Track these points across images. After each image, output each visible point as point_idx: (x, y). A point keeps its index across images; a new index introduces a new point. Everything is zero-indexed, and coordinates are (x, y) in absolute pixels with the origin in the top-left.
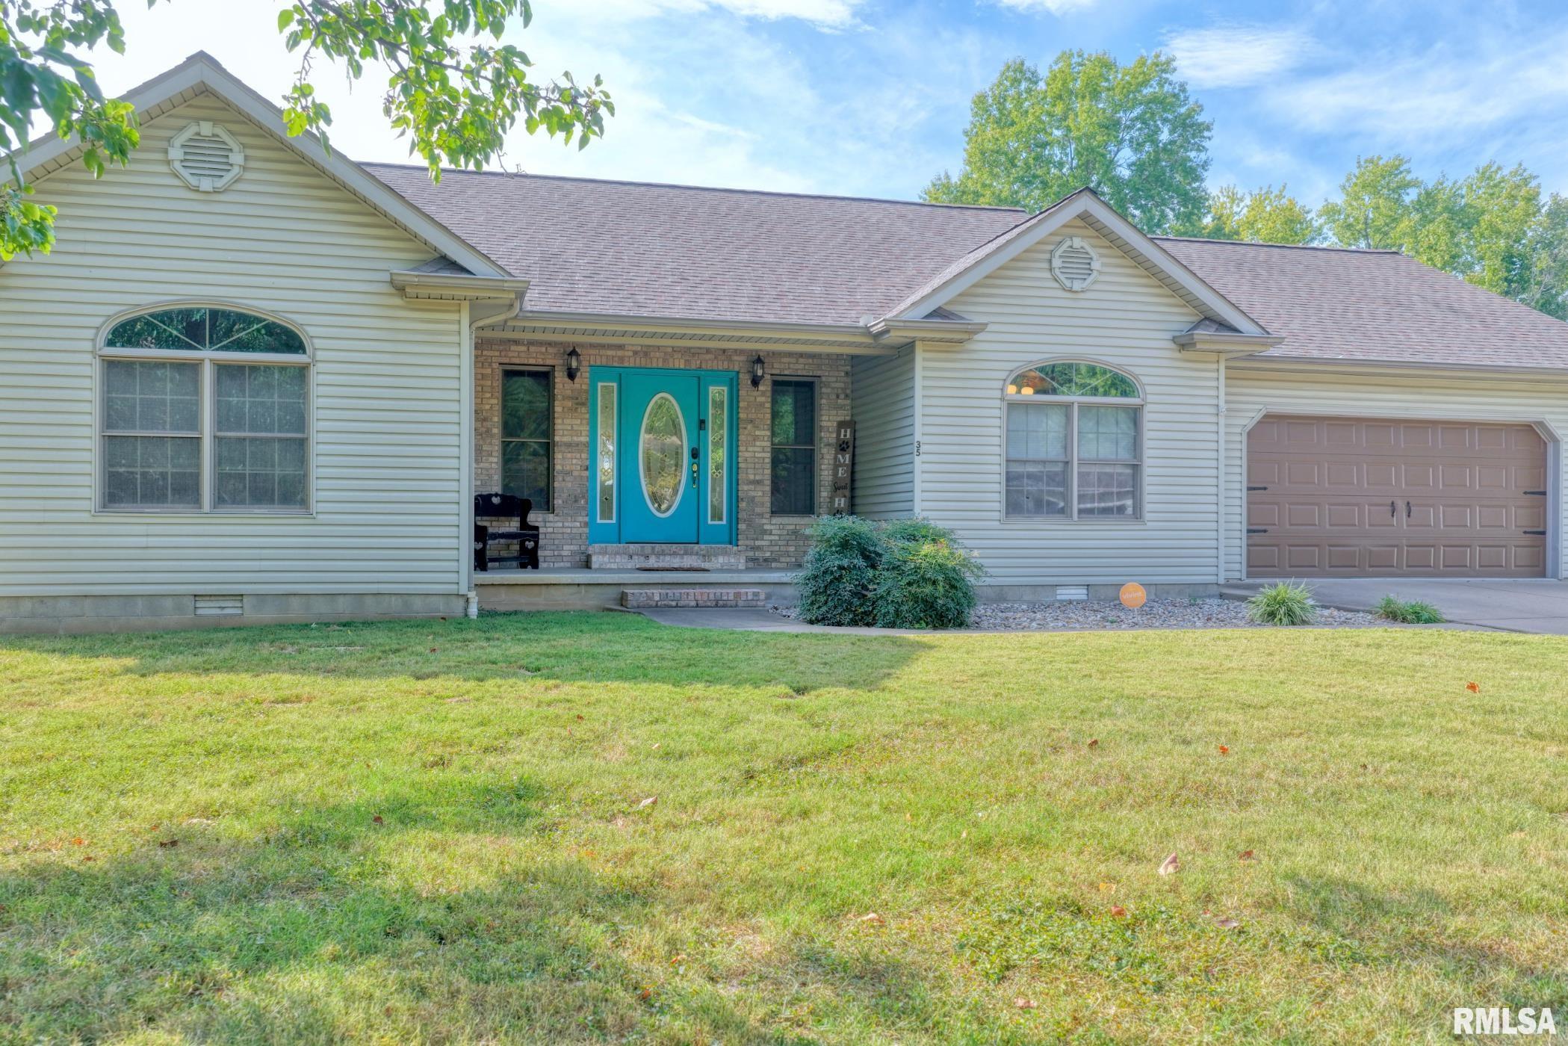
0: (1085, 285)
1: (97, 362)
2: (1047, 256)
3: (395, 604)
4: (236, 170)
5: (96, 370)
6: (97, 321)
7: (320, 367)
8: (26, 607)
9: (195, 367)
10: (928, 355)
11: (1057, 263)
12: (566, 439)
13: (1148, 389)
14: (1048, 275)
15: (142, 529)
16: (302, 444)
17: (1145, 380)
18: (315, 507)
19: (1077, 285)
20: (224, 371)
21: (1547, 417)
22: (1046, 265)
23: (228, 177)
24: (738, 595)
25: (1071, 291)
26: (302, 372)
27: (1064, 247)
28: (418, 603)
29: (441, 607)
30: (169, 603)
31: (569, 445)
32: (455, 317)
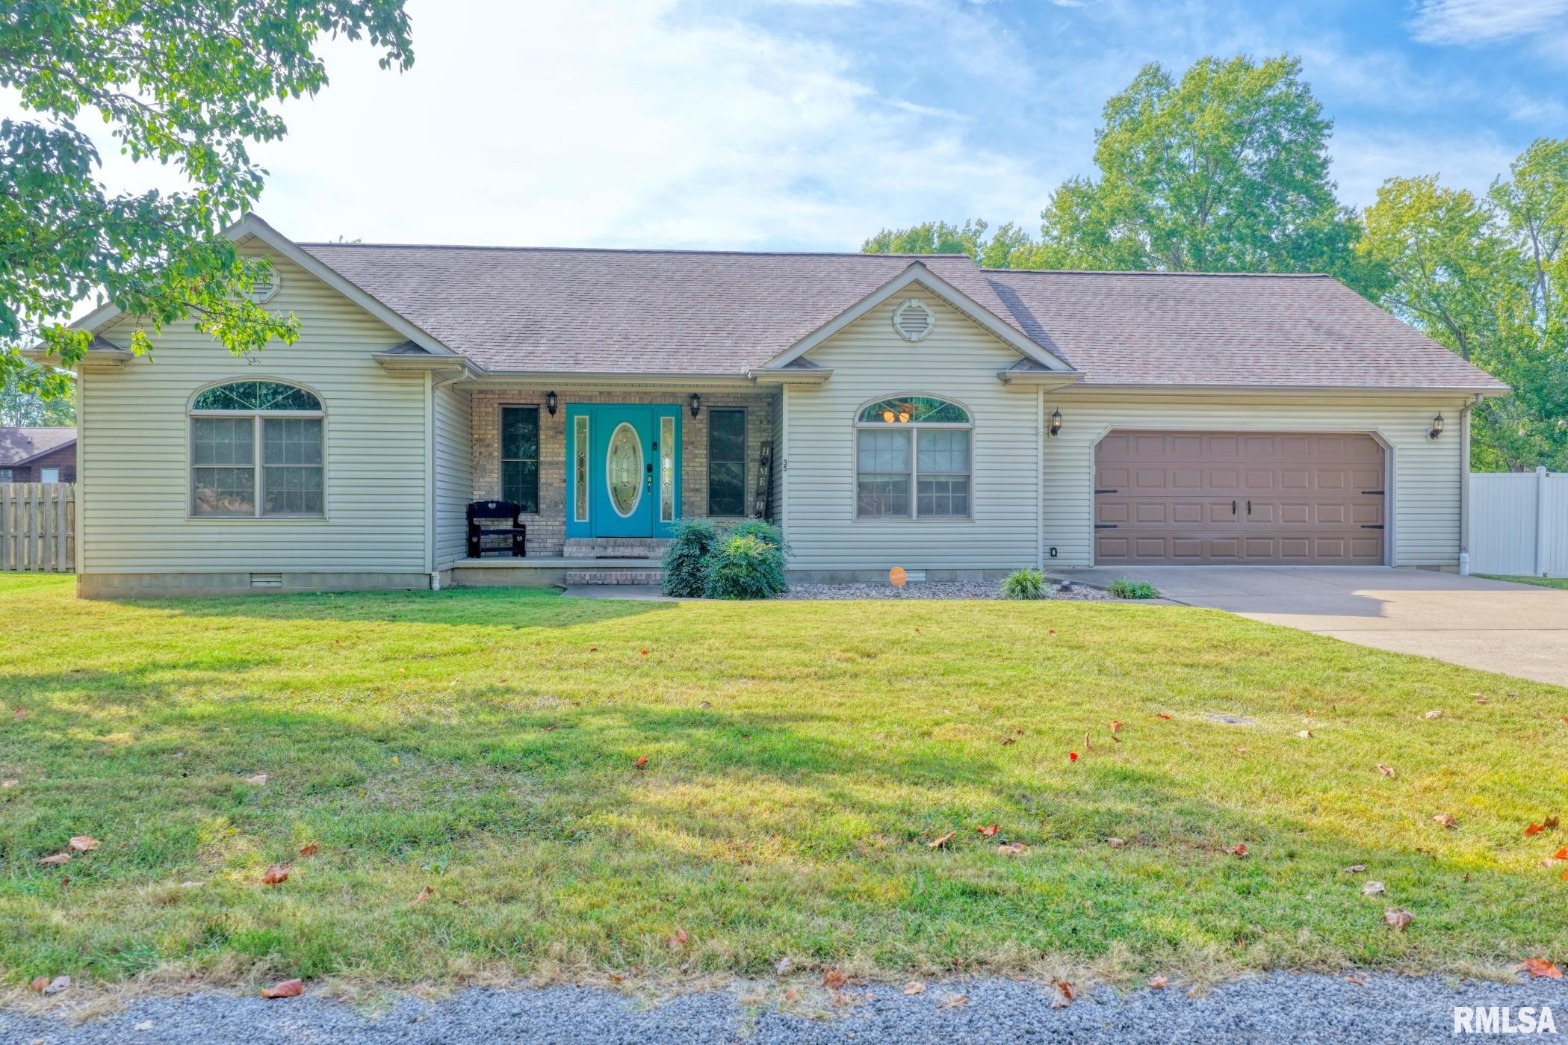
0: (922, 336)
1: (188, 420)
2: (890, 315)
3: (382, 580)
4: (275, 288)
5: (187, 425)
6: (188, 393)
7: (331, 419)
8: (146, 580)
9: (250, 421)
10: (793, 394)
11: (898, 320)
12: (549, 459)
13: (976, 416)
14: (891, 329)
15: (217, 530)
16: (319, 471)
17: (973, 408)
18: (328, 514)
19: (915, 337)
20: (268, 422)
21: (1380, 427)
22: (889, 322)
23: (270, 293)
24: (648, 576)
25: (909, 340)
26: (318, 422)
27: (905, 307)
28: (397, 579)
29: (413, 582)
30: (234, 578)
31: (551, 463)
32: (421, 381)
